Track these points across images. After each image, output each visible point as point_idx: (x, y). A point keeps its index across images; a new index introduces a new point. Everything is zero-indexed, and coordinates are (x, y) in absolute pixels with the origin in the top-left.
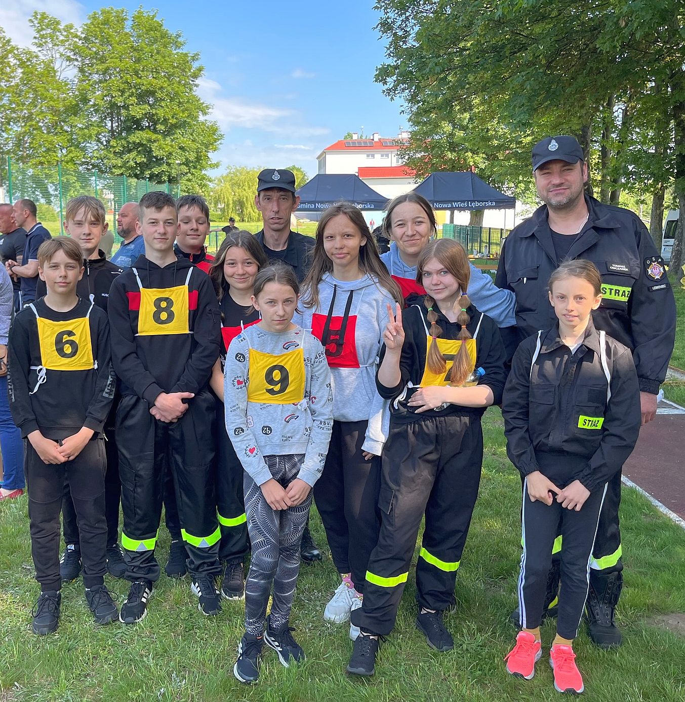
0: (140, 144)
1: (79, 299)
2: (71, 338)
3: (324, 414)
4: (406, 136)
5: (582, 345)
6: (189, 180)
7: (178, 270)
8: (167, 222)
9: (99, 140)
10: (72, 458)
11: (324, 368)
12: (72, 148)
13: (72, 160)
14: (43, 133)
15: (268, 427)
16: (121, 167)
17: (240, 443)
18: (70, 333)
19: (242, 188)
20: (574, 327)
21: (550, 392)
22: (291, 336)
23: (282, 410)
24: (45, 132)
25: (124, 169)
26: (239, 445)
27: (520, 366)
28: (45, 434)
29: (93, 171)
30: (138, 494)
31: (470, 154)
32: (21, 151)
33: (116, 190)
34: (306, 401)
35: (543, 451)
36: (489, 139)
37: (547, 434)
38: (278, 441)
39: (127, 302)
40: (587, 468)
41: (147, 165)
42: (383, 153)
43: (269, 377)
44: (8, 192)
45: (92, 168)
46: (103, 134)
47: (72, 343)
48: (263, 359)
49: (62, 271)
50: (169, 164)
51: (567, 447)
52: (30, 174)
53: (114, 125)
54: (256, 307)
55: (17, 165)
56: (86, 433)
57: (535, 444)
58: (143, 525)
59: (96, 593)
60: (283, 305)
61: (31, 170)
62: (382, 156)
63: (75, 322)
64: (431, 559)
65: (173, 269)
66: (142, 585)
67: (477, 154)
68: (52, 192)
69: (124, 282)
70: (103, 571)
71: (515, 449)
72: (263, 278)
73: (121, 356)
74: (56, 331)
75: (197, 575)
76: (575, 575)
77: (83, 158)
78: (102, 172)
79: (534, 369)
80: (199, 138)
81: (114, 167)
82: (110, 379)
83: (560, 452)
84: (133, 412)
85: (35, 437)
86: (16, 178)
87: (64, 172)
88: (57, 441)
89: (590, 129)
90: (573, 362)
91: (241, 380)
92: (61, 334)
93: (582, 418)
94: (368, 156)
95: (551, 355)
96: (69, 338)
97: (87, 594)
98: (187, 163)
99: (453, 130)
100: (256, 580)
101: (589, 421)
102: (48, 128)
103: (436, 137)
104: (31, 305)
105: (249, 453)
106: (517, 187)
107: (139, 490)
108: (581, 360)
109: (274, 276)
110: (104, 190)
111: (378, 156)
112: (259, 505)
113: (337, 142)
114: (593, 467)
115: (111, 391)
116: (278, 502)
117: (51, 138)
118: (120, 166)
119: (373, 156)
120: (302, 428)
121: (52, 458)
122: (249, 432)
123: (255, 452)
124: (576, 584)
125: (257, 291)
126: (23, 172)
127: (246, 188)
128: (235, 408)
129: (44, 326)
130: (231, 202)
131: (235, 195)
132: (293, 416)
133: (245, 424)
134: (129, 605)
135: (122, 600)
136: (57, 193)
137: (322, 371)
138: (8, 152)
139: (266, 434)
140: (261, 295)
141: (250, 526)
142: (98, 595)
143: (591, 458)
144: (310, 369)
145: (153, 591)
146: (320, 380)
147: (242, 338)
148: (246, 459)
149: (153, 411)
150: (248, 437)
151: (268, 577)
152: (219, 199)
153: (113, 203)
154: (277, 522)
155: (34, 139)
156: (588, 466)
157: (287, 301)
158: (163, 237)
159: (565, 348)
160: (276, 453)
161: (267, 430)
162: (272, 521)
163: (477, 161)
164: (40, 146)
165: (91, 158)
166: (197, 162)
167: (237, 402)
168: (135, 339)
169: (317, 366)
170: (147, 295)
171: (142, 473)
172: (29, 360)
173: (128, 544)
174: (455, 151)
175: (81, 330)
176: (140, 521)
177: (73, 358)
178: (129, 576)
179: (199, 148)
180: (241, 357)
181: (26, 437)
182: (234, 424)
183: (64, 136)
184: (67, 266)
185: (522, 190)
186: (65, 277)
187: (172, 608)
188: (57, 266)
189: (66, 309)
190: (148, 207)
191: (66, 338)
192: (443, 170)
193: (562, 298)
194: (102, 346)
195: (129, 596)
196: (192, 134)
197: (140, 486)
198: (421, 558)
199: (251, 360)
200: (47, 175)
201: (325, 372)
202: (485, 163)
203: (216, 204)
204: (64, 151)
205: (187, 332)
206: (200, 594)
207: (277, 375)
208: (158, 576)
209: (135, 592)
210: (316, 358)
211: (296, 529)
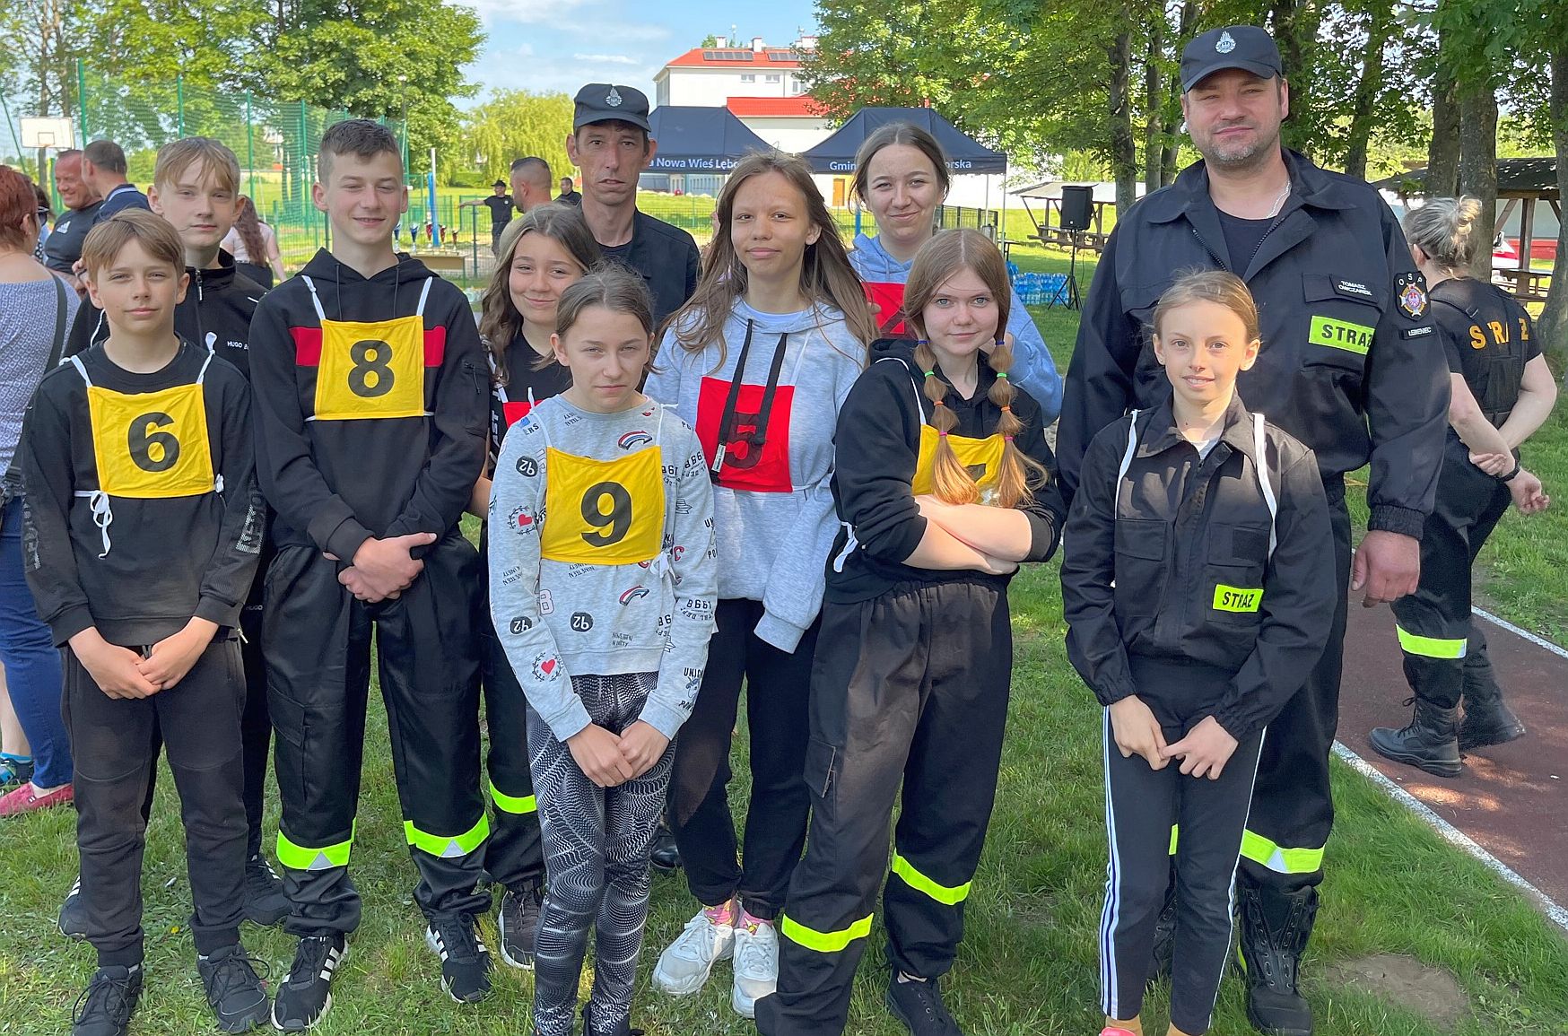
0: (334, 47)
1: (181, 346)
2: (165, 429)
3: (699, 585)
4: (810, 44)
5: (1220, 443)
6: (423, 112)
7: (401, 284)
8: (378, 185)
9: (256, 36)
10: (168, 685)
11: (702, 487)
12: (206, 49)
13: (205, 70)
14: (150, 19)
15: (584, 614)
16: (298, 87)
17: (522, 650)
18: (162, 419)
19: (520, 127)
20: (1205, 403)
21: (1156, 534)
22: (634, 421)
23: (615, 579)
24: (153, 17)
25: (303, 91)
26: (520, 654)
27: (1099, 482)
28: (109, 635)
29: (245, 91)
30: (311, 753)
31: (921, 79)
32: (106, 52)
33: (284, 126)
34: (666, 555)
35: (1146, 656)
36: (955, 53)
37: (1151, 621)
38: (605, 645)
39: (290, 348)
40: (1230, 693)
41: (347, 85)
42: (770, 73)
43: (590, 508)
44: (81, 126)
45: (244, 87)
46: (263, 26)
47: (167, 440)
48: (578, 468)
49: (138, 285)
50: (388, 85)
51: (1191, 649)
52: (124, 95)
53: (284, 10)
54: (562, 359)
55: (99, 78)
56: (200, 630)
57: (1127, 639)
58: (321, 818)
59: (221, 965)
60: (617, 354)
61: (126, 87)
62: (768, 78)
63: (172, 395)
64: (916, 880)
65: (391, 281)
66: (322, 943)
67: (935, 77)
68: (167, 129)
69: (286, 306)
70: (238, 915)
71: (1090, 651)
72: (578, 298)
73: (277, 465)
74: (130, 415)
75: (439, 917)
76: (1207, 910)
77: (227, 67)
78: (262, 94)
79: (1124, 488)
80: (441, 36)
81: (283, 86)
82: (252, 512)
83: (1179, 658)
84: (302, 583)
85: (87, 643)
86: (98, 102)
87: (191, 93)
88: (138, 650)
89: (1130, 38)
90: (1202, 476)
91: (528, 514)
92: (140, 423)
93: (1221, 590)
94: (744, 77)
95: (1156, 463)
96: (158, 430)
97: (202, 968)
98: (418, 82)
99: (893, 34)
100: (560, 931)
101: (1236, 595)
102: (159, 11)
103: (865, 48)
104: (75, 359)
105: (540, 671)
106: (1001, 136)
107: (313, 744)
108: (1219, 473)
109: (601, 292)
110: (266, 128)
111: (760, 78)
112: (565, 782)
113: (688, 51)
114: (1242, 691)
115: (254, 537)
116: (605, 771)
117: (164, 28)
118: (296, 86)
119: (752, 78)
120: (654, 617)
121: (125, 687)
122: (542, 625)
123: (555, 669)
124: (1208, 927)
125: (564, 325)
126: (111, 91)
127: (528, 129)
128: (512, 576)
129: (103, 404)
130: (500, 153)
131: (507, 140)
132: (638, 591)
133: (534, 608)
134: (293, 987)
135: (278, 975)
136: (177, 130)
137: (697, 493)
138: (83, 53)
139: (579, 629)
140: (572, 332)
141: (545, 823)
142: (224, 970)
143: (1238, 672)
144: (674, 489)
145: (346, 951)
146: (694, 511)
147: (531, 425)
148: (535, 685)
149: (345, 576)
150: (541, 638)
151: (584, 922)
152: (477, 146)
153: (281, 151)
154: (600, 810)
155: (132, 31)
156: (1235, 689)
157: (625, 348)
158: (374, 217)
159: (1186, 448)
160: (599, 670)
161: (582, 621)
162: (591, 810)
163: (936, 90)
164: (145, 43)
165: (242, 67)
166: (440, 80)
167: (518, 563)
168: (306, 427)
169: (688, 483)
170: (335, 334)
171: (320, 709)
172: (72, 478)
173: (293, 855)
174: (895, 72)
175: (184, 412)
176: (315, 809)
177: (169, 471)
178: (295, 926)
179: (440, 54)
180: (527, 466)
181: (66, 644)
182: (512, 610)
183: (191, 26)
184: (149, 274)
185: (1011, 142)
186: (147, 297)
187: (385, 988)
188: (127, 276)
189: (152, 368)
190: (340, 152)
191: (151, 429)
192: (874, 105)
193: (1182, 343)
194: (232, 444)
195: (294, 967)
196: (429, 30)
197: (317, 737)
198: (894, 876)
199: (551, 471)
200: (156, 96)
201: (704, 496)
202: (947, 93)
203: (472, 156)
204: (190, 55)
205: (421, 412)
206: (445, 956)
207: (606, 505)
208: (356, 922)
209: (306, 957)
210: (687, 465)
211: (641, 826)
